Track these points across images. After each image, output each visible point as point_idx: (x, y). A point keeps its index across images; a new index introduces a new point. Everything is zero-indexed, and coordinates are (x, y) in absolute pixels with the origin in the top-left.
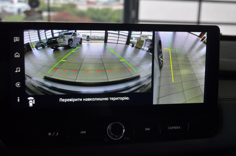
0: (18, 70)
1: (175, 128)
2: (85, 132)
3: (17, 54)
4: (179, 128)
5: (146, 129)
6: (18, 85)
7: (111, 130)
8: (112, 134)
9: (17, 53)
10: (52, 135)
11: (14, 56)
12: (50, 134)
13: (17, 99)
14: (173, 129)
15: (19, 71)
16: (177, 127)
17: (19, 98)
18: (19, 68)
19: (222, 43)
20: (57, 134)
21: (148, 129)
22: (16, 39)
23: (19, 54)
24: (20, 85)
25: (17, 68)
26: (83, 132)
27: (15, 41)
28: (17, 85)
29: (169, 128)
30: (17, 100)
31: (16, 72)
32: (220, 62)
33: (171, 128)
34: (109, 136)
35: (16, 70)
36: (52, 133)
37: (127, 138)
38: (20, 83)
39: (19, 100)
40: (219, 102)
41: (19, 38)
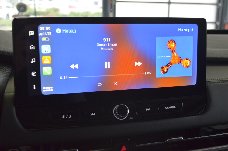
0: (33, 61)
1: (171, 107)
2: (94, 114)
4: (175, 107)
6: (34, 74)
7: (117, 111)
9: (32, 45)
10: (65, 117)
11: (29, 48)
12: (63, 117)
13: (33, 86)
14: (170, 108)
15: (34, 62)
16: (173, 107)
17: (35, 85)
18: (35, 59)
20: (69, 116)
22: (31, 33)
23: (34, 47)
24: (36, 74)
25: (32, 59)
27: (30, 35)
28: (33, 74)
29: (166, 108)
30: (33, 88)
31: (32, 62)
33: (168, 108)
34: (116, 117)
35: (31, 61)
36: (66, 116)
37: (131, 118)
38: (35, 72)
39: (35, 88)
40: (207, 84)
41: (33, 32)
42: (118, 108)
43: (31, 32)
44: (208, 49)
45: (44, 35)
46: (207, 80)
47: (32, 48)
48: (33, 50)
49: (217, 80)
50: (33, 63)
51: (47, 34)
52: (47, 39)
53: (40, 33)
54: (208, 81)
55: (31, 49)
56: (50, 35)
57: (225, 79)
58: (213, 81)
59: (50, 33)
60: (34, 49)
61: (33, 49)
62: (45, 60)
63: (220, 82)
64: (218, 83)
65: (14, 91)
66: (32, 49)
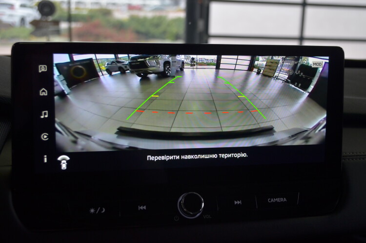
0: (45, 115)
1: (278, 200)
2: (145, 207)
3: (43, 91)
4: (285, 200)
5: (236, 203)
6: (45, 137)
7: (184, 204)
8: (185, 210)
9: (44, 89)
10: (96, 212)
11: (39, 93)
12: (92, 211)
13: (44, 158)
14: (276, 201)
15: (46, 116)
16: (282, 200)
17: (46, 156)
18: (47, 112)
19: (347, 71)
20: (103, 210)
21: (238, 202)
22: (43, 68)
23: (46, 91)
24: (48, 137)
25: (43, 112)
26: (142, 208)
27: (40, 72)
28: (43, 137)
29: (270, 200)
30: (43, 160)
31: (42, 117)
32: (345, 101)
33: (272, 200)
35: (42, 115)
36: (96, 210)
37: (208, 217)
38: (47, 134)
39: (46, 160)
40: (343, 161)
41: (46, 66)
43: (43, 66)
46: (344, 154)
47: (43, 93)
50: (44, 118)
54: (346, 156)
55: (41, 95)
58: (354, 156)
60: (47, 95)
61: (45, 95)
65: (11, 164)
66: (43, 95)
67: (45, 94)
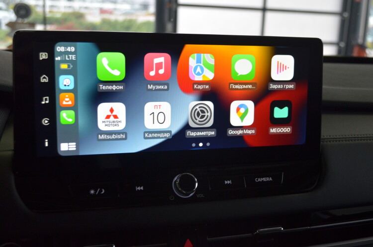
0: (45, 101)
1: (264, 179)
2: (142, 188)
3: (44, 78)
4: (271, 179)
5: (226, 182)
6: (46, 122)
7: (179, 184)
8: (180, 189)
9: (44, 76)
10: (95, 193)
11: (40, 79)
12: (92, 192)
13: (45, 142)
15: (47, 102)
16: (268, 179)
17: (47, 140)
18: (48, 97)
20: (102, 191)
21: (229, 182)
22: (43, 56)
23: (46, 77)
24: (49, 122)
25: (44, 98)
27: (41, 59)
28: (44, 122)
29: (257, 180)
30: (44, 144)
31: (43, 103)
33: (259, 180)
34: (176, 193)
35: (42, 101)
36: (96, 191)
37: (201, 196)
38: (48, 119)
39: (47, 144)
40: (321, 143)
41: (47, 54)
42: (181, 179)
43: (44, 54)
44: (324, 87)
45: (64, 59)
46: (322, 137)
47: (44, 79)
48: (44, 82)
49: (338, 137)
50: (45, 103)
51: (69, 57)
52: (69, 66)
53: (57, 57)
54: (325, 139)
55: (42, 81)
56: (73, 59)
57: (350, 136)
58: (331, 139)
59: (73, 57)
62: (64, 100)
63: (342, 141)
64: (339, 141)
65: (13, 148)
67: (46, 80)
